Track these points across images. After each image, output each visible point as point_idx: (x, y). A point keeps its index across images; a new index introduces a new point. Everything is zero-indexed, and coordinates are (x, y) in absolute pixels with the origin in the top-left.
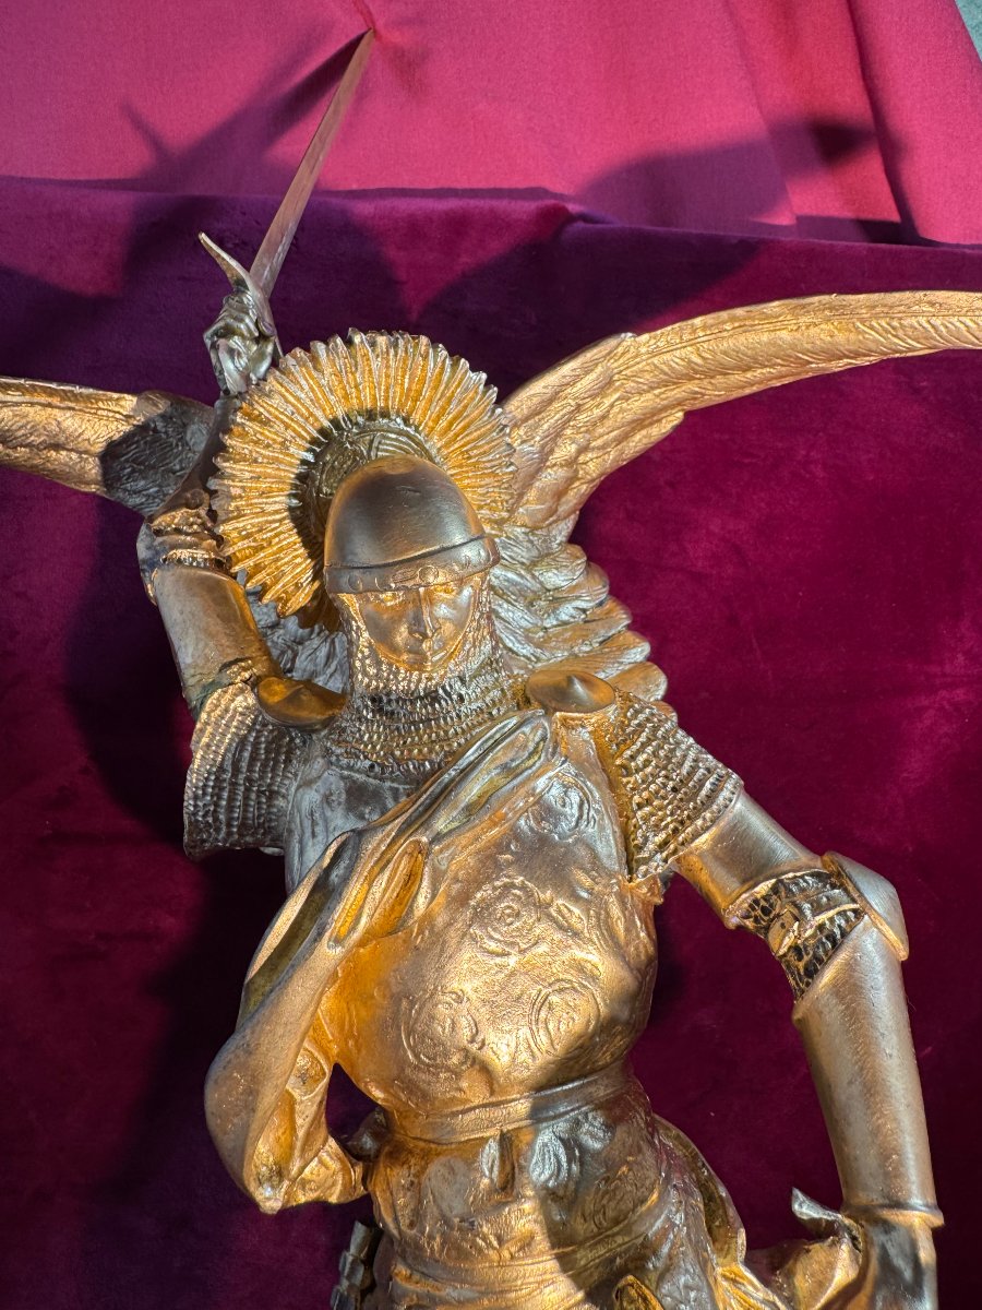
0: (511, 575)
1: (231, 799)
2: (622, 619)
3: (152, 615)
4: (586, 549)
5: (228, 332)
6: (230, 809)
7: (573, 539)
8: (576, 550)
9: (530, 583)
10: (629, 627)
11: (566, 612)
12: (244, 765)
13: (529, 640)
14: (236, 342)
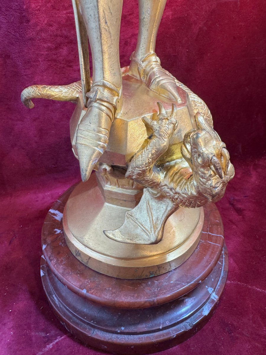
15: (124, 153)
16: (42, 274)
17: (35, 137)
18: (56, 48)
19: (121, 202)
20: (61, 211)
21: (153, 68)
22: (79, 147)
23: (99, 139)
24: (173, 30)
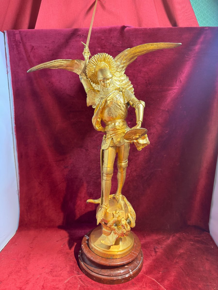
0: (117, 78)
1: (91, 100)
2: (130, 82)
3: (81, 84)
4: (126, 75)
5: (85, 53)
6: (91, 101)
7: (125, 73)
8: (125, 75)
9: (119, 79)
10: (131, 84)
11: (124, 82)
12: (92, 97)
13: (119, 86)
14: (86, 54)
15: (107, 220)
16: (79, 256)
17: (84, 207)
18: (97, 179)
19: (107, 234)
20: (89, 236)
21: (120, 198)
22: (98, 217)
23: (102, 216)
24: (136, 178)
